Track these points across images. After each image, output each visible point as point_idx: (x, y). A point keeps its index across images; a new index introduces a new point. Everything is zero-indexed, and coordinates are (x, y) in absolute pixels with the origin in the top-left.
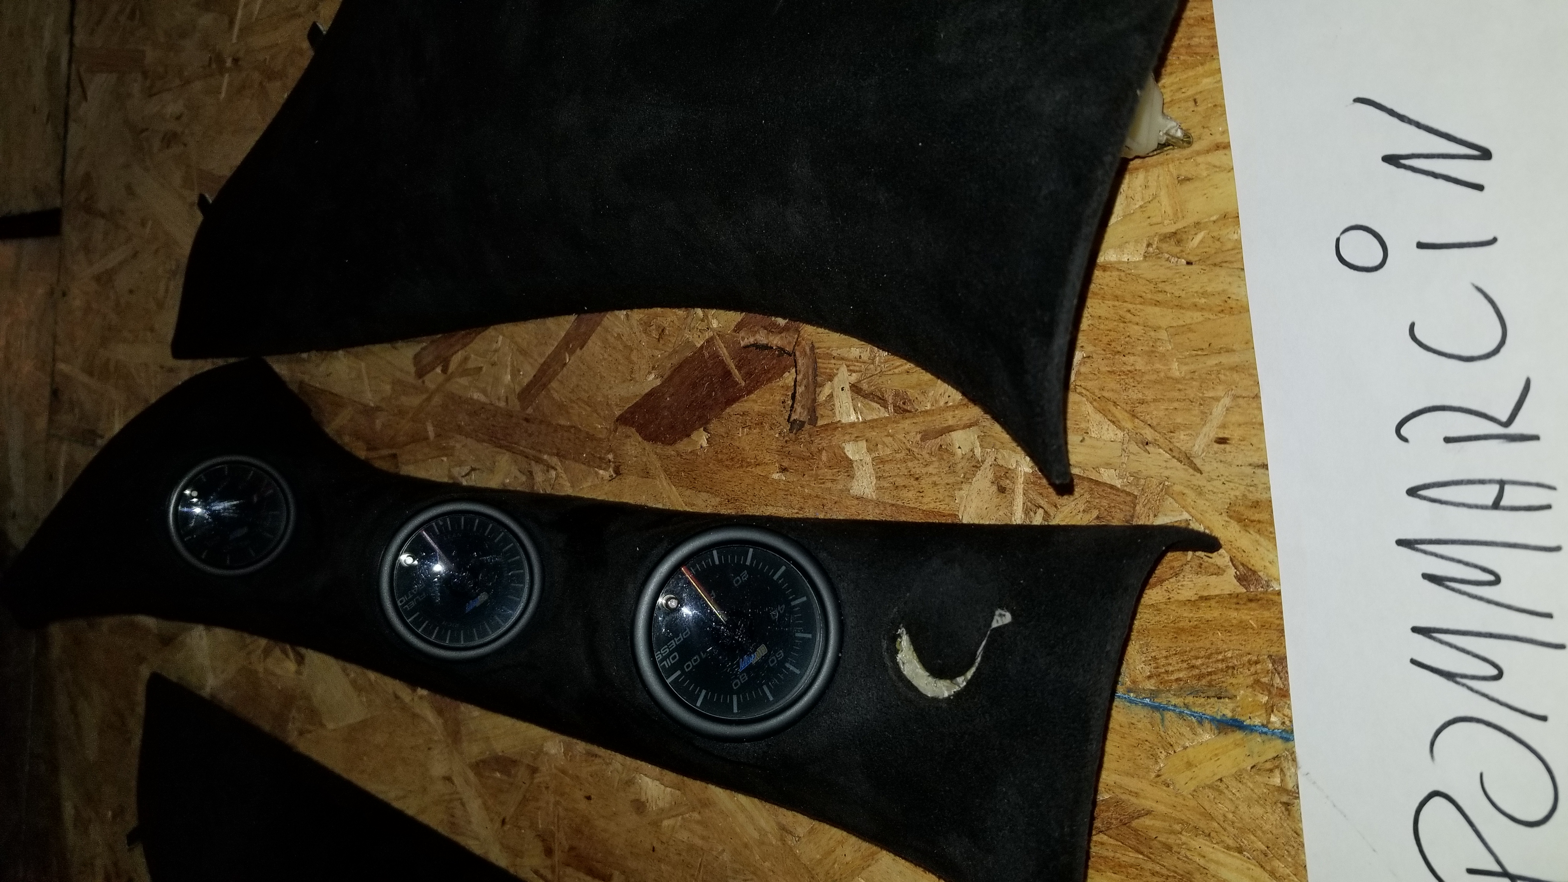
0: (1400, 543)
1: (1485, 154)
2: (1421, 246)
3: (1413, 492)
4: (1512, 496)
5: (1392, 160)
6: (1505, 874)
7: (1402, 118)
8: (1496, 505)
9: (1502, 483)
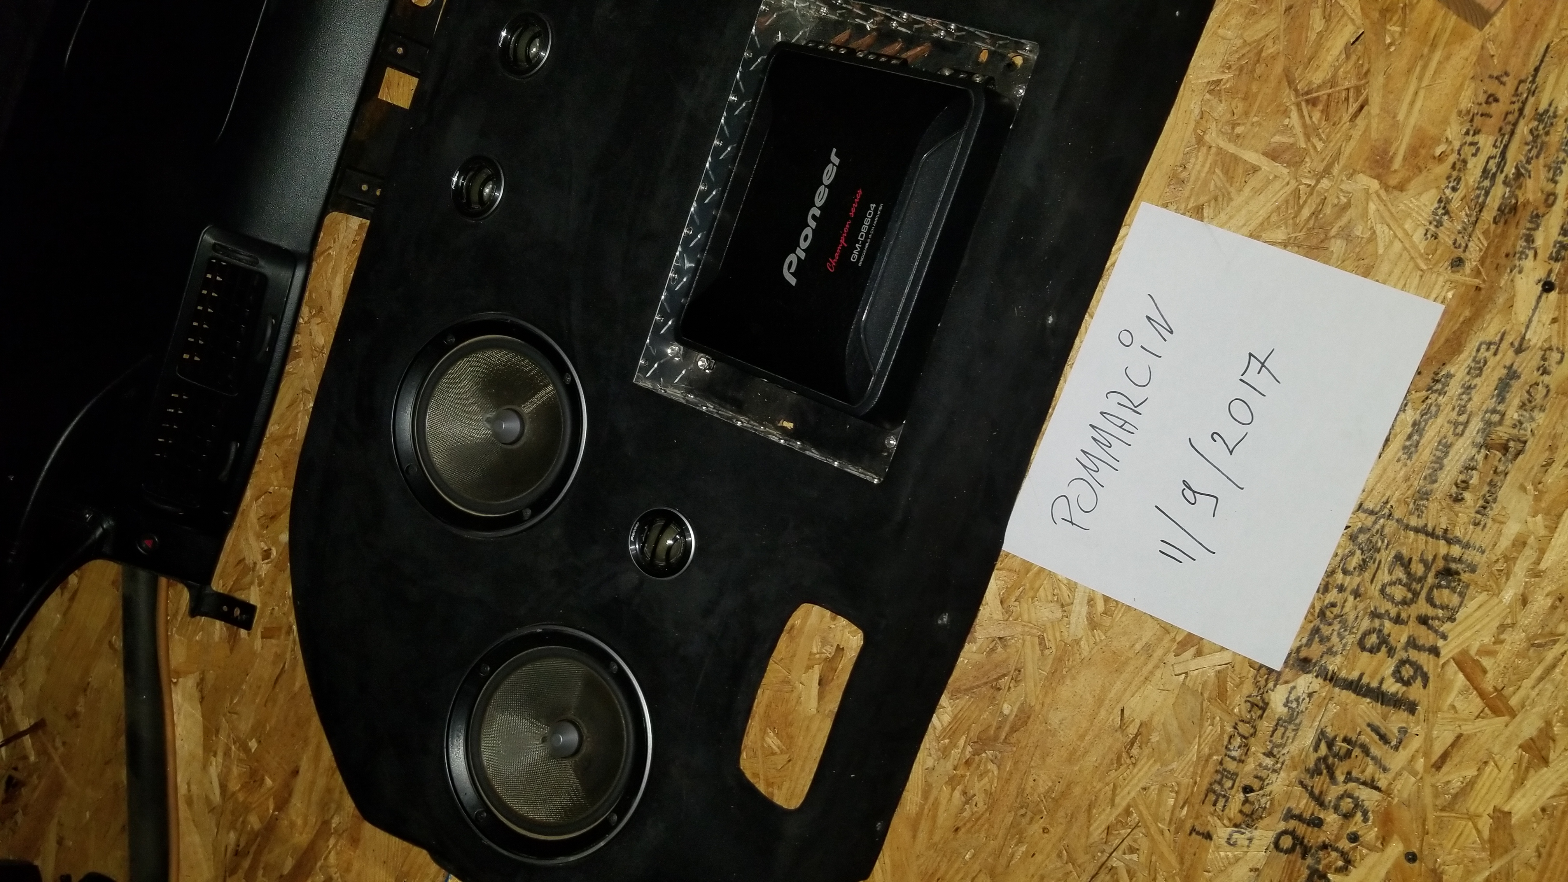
0: (1091, 425)
1: (1172, 332)
2: (1142, 347)
3: (1102, 413)
4: (1126, 426)
5: (1148, 318)
6: (1071, 522)
7: (1157, 308)
8: (1121, 427)
9: (1126, 422)
